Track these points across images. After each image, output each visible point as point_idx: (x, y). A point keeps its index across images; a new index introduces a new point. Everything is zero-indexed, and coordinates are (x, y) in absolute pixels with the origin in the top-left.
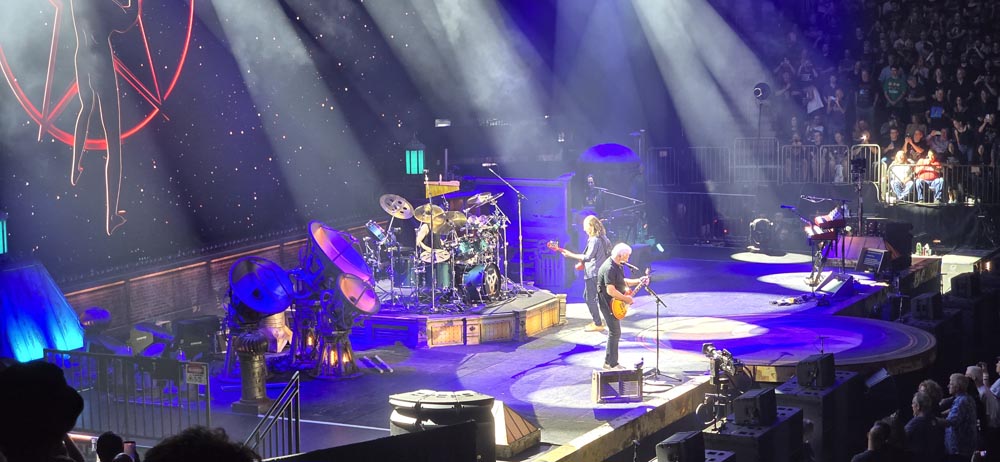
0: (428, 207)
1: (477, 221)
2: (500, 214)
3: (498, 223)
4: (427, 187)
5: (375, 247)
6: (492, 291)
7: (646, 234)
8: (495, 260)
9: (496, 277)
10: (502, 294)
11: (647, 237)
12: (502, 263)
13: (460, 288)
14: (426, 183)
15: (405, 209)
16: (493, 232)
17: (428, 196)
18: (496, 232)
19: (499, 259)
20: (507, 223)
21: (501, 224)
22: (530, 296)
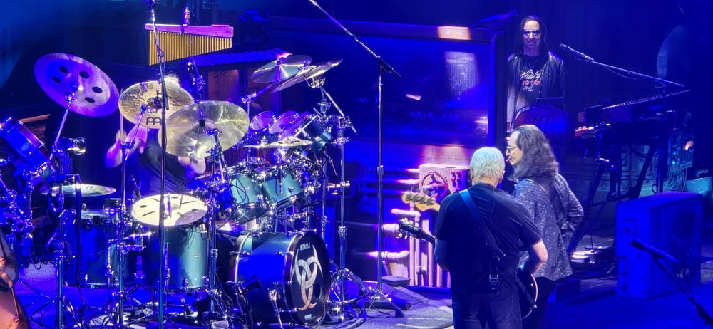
0: (152, 90)
1: (276, 124)
2: (332, 111)
3: (327, 134)
4: (153, 35)
5: (19, 183)
6: (308, 303)
7: (689, 164)
8: (315, 222)
9: (318, 265)
10: (330, 306)
11: (691, 175)
12: (332, 229)
13: (228, 290)
14: (152, 26)
15: (98, 90)
16: (312, 152)
17: (153, 60)
18: (320, 156)
19: (325, 220)
20: (347, 132)
21: (334, 135)
22: (399, 315)
